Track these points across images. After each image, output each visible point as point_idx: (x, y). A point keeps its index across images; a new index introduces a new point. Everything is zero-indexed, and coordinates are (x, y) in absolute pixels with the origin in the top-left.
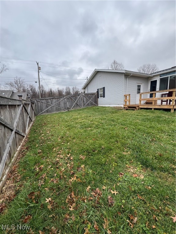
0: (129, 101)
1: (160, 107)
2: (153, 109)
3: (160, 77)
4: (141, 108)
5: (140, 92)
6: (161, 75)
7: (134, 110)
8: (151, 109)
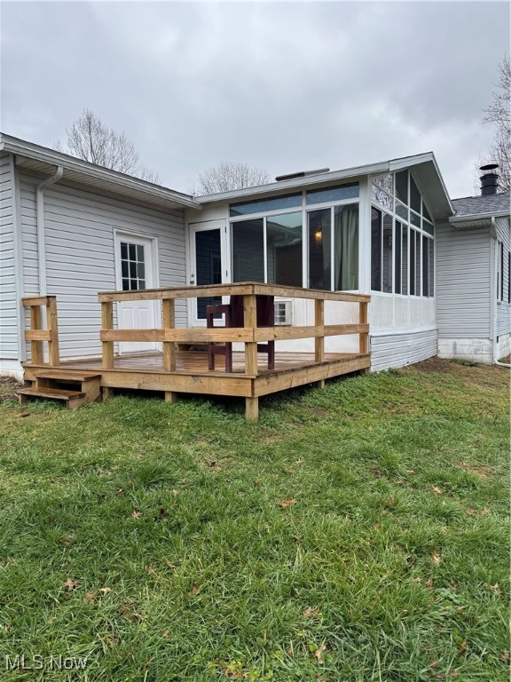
0: (54, 341)
1: (197, 384)
2: (168, 398)
3: (232, 214)
4: (117, 392)
5: (142, 284)
6: (235, 205)
7: (63, 403)
8: (160, 395)
